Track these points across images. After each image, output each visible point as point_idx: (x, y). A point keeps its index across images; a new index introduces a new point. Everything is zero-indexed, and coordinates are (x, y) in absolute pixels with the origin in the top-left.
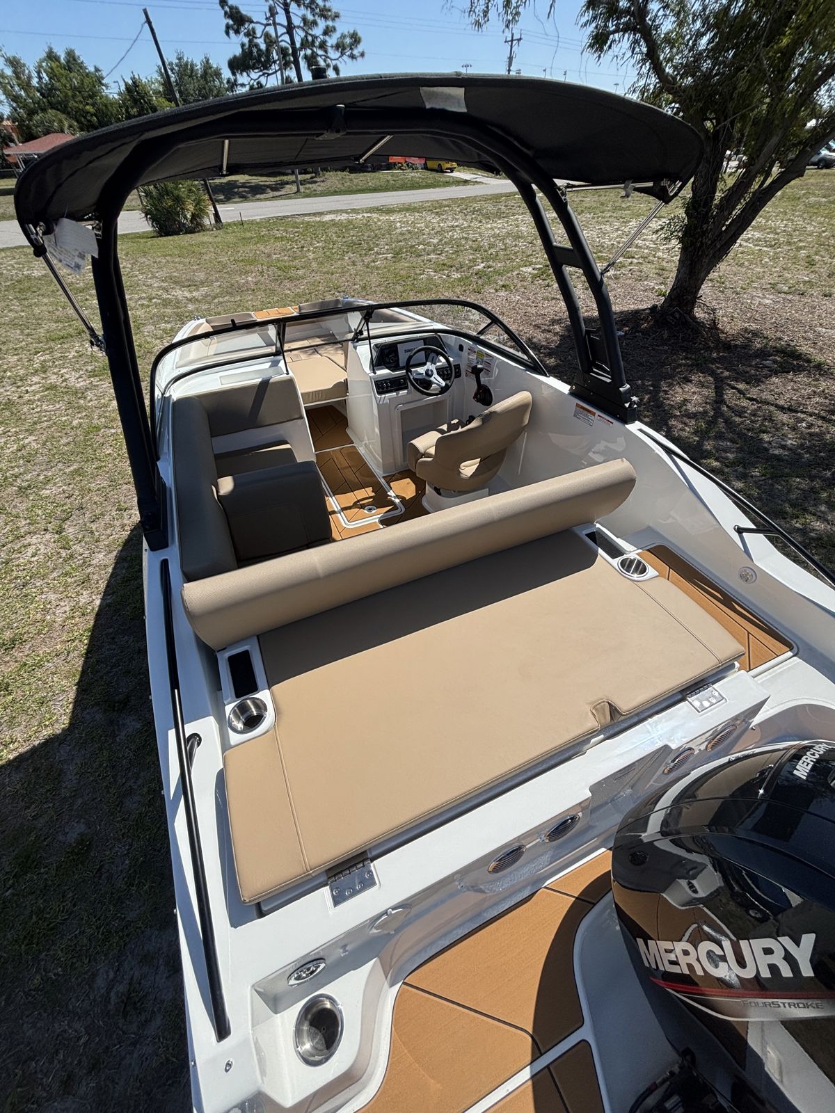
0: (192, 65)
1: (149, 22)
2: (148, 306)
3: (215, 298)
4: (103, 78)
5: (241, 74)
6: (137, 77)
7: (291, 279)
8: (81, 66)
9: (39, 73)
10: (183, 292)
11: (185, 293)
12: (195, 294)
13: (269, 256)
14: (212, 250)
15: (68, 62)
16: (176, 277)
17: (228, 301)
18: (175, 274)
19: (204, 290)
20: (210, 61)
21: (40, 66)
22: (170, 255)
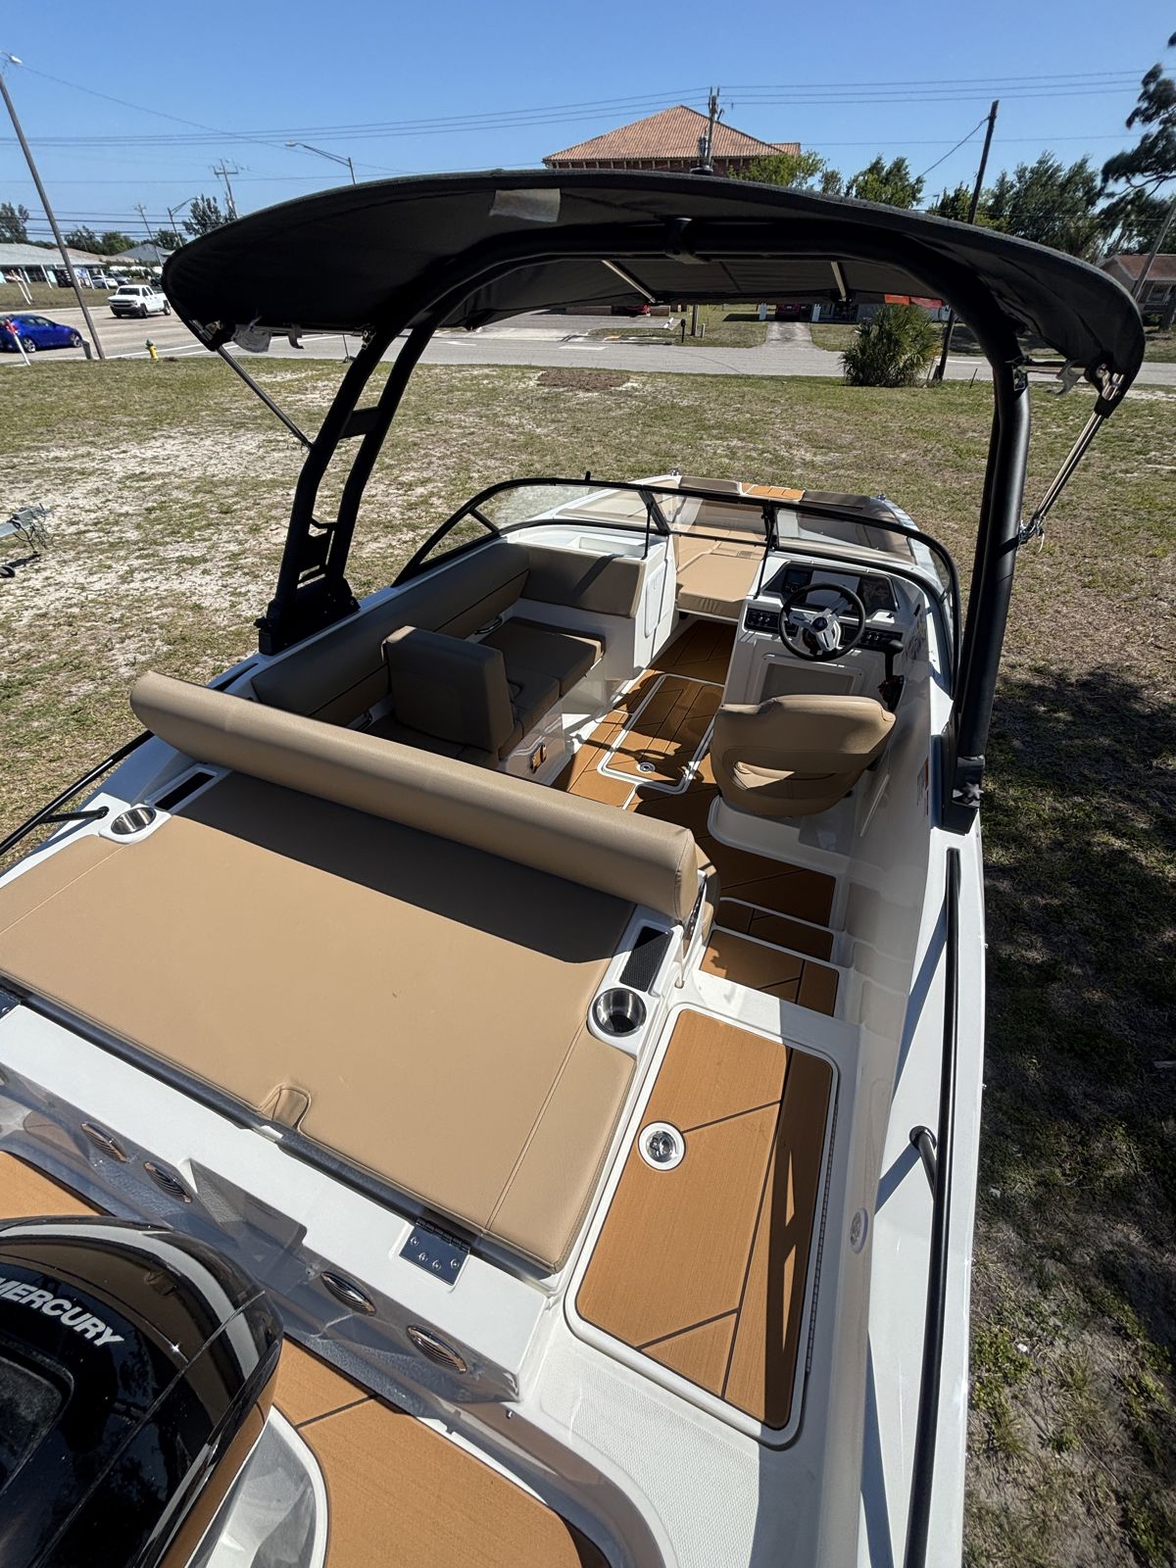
0: (1058, 169)
1: (992, 118)
2: (753, 459)
3: (837, 468)
4: (919, 191)
5: (1116, 180)
6: (964, 188)
7: (958, 468)
8: (903, 178)
9: (849, 188)
10: (806, 452)
11: (808, 454)
12: (818, 458)
13: (964, 432)
14: (893, 411)
15: (890, 173)
16: (816, 433)
17: (848, 476)
18: (819, 430)
19: (834, 456)
20: (1088, 164)
21: (855, 181)
22: (835, 408)
